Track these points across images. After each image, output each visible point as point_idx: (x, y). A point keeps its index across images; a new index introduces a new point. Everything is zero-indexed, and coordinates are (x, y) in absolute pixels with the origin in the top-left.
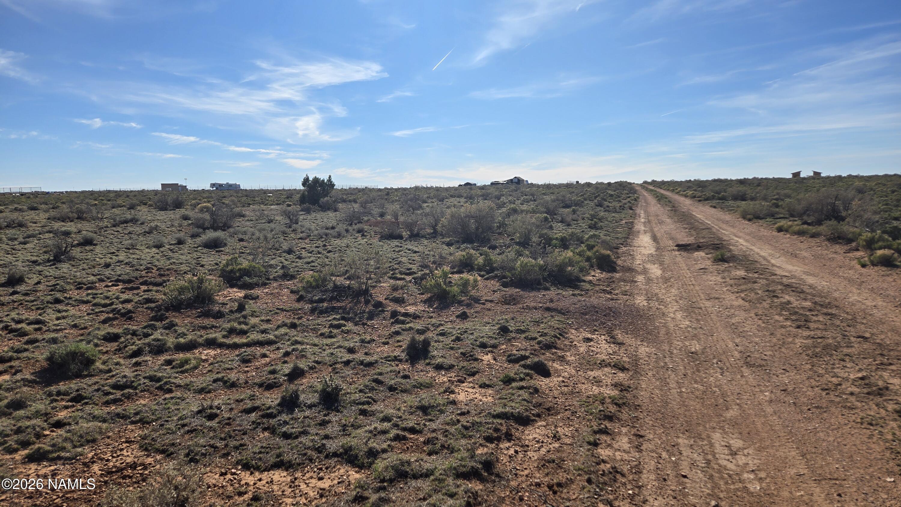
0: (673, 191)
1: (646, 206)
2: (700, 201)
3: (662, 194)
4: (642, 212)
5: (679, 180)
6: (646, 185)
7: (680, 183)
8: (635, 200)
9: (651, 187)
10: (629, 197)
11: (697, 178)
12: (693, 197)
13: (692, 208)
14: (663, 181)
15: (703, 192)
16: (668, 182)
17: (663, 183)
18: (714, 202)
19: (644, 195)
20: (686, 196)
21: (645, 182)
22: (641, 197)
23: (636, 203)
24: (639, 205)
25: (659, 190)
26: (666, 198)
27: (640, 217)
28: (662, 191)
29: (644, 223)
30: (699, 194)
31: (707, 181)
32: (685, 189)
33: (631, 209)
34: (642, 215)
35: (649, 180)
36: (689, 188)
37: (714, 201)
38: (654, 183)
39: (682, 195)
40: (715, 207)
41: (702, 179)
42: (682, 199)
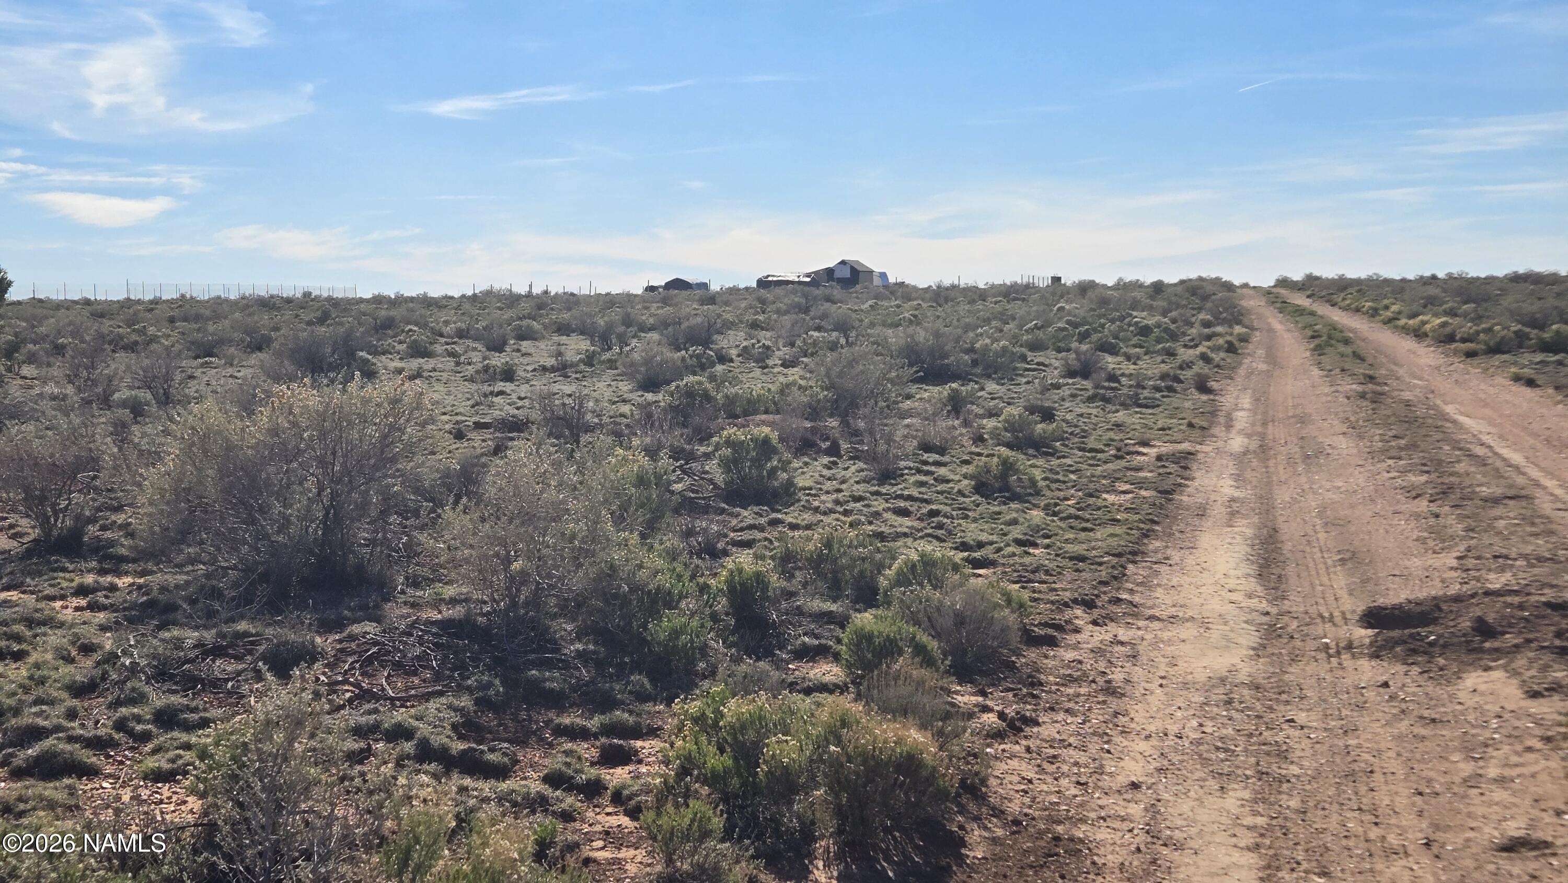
0: (1373, 313)
1: (1269, 374)
2: (1471, 354)
3: (1334, 327)
4: (1246, 401)
5: (1394, 274)
6: (1283, 291)
7: (1399, 288)
8: (1231, 349)
9: (1301, 300)
10: (1209, 338)
11: (1455, 270)
12: (1447, 339)
13: (1442, 385)
14: (1342, 279)
15: (1479, 318)
16: (1358, 282)
17: (1342, 285)
18: (1528, 360)
19: (1271, 330)
20: (1419, 334)
21: (1283, 283)
22: (1257, 337)
23: (1230, 358)
24: (1242, 371)
25: (1323, 309)
26: (1346, 342)
27: (1229, 426)
28: (1337, 316)
29: (1241, 458)
30: (1469, 328)
31: (1490, 280)
32: (1415, 307)
33: (1203, 387)
34: (1242, 418)
35: (1297, 276)
36: (1430, 302)
37: (1526, 358)
38: (1311, 285)
39: (1405, 330)
40: (1531, 383)
41: (1473, 273)
42: (1404, 345)
